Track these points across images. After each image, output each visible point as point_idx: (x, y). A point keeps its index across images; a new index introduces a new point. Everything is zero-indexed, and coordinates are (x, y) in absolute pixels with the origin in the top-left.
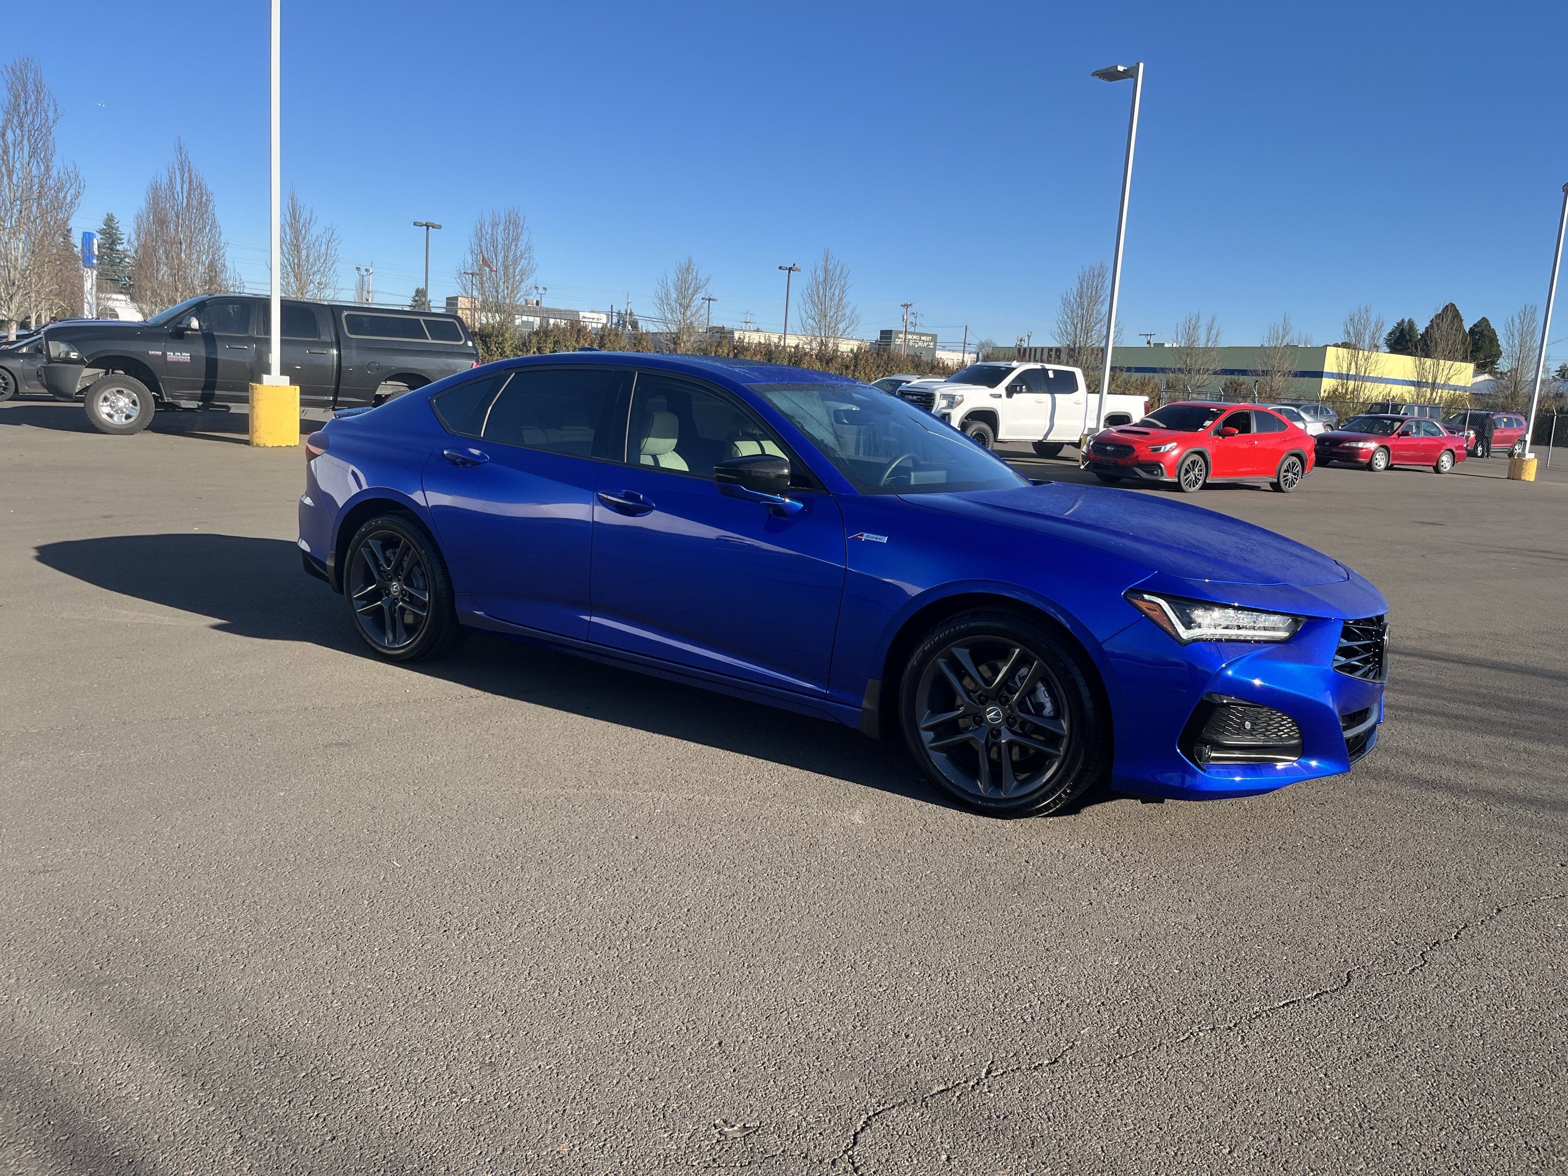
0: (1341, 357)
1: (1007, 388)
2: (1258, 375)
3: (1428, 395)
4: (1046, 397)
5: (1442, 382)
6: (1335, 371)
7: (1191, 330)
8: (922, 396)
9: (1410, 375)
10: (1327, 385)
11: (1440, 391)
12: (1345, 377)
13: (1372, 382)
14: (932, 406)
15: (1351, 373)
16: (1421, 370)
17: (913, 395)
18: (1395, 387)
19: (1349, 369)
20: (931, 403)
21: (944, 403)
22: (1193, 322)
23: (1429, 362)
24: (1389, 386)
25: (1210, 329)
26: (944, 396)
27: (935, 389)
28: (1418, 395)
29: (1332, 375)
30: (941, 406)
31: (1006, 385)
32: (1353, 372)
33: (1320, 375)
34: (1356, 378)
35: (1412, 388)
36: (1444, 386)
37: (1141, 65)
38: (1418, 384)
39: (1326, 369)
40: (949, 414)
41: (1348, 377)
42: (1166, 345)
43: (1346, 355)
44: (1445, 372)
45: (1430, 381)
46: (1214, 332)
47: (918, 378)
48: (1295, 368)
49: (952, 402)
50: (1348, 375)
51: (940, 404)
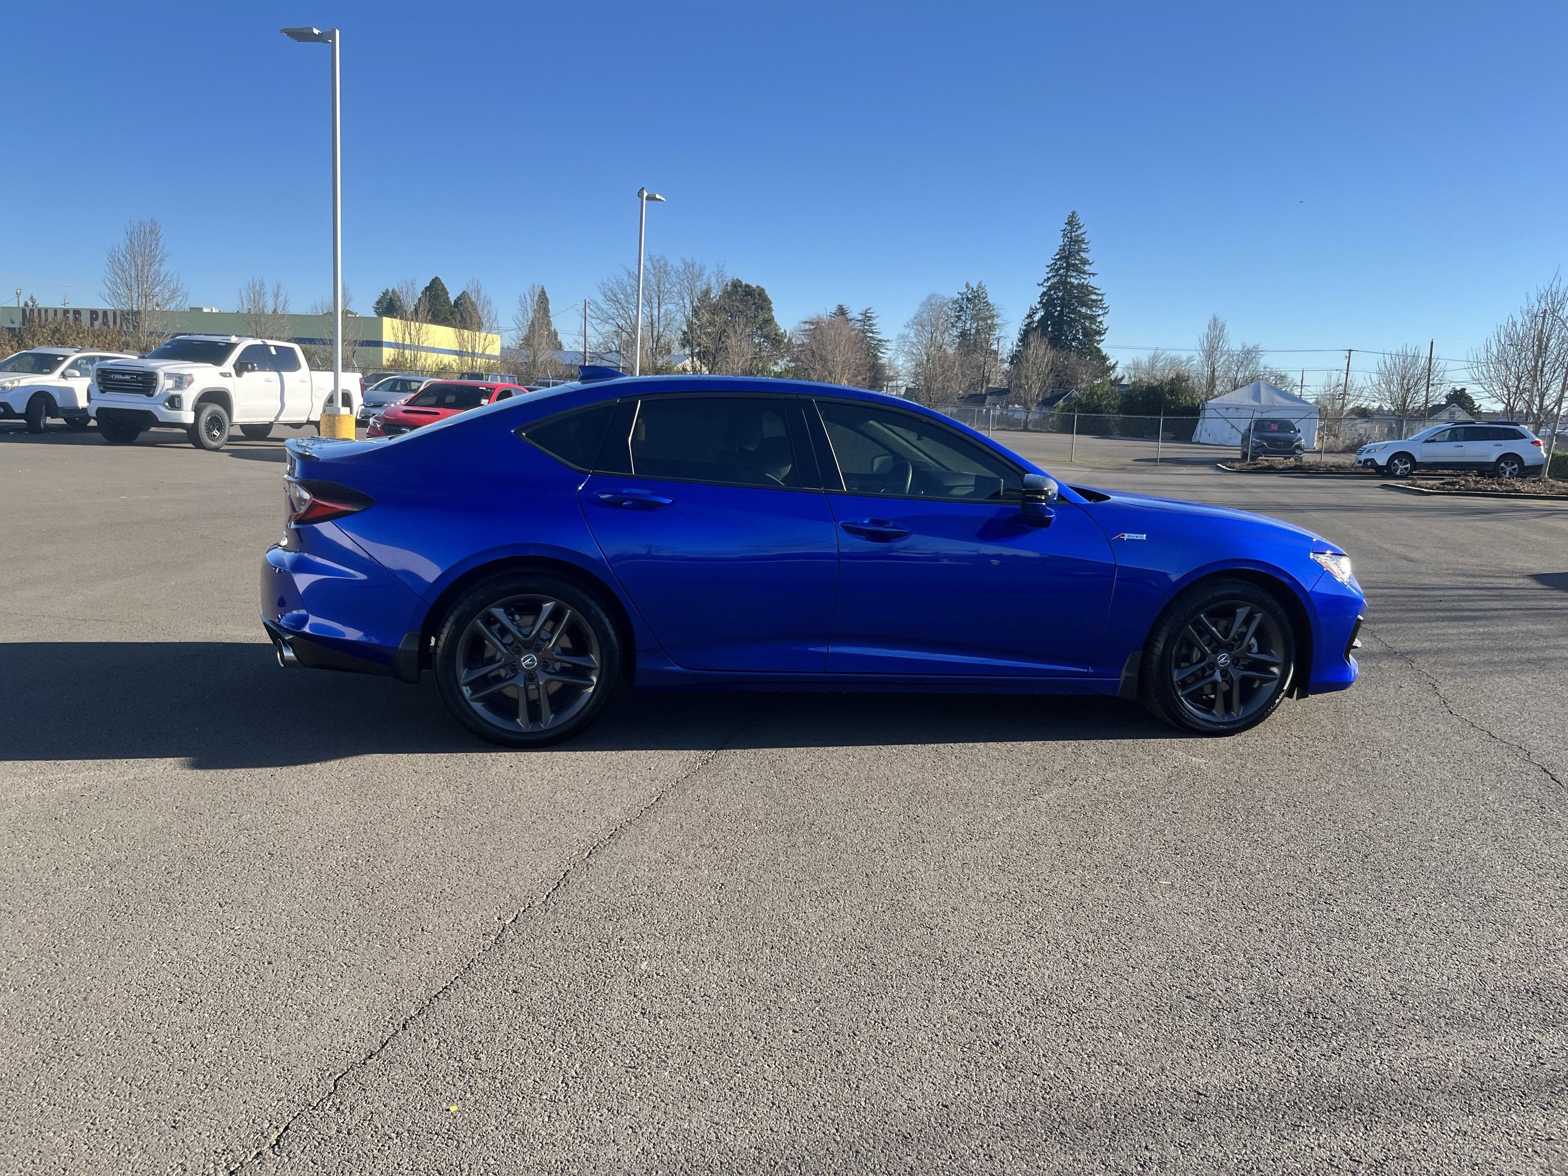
0: (396, 327)
1: (234, 366)
2: (325, 344)
3: (470, 362)
4: (274, 375)
5: (480, 352)
6: (392, 340)
7: (257, 295)
8: (138, 375)
9: (453, 346)
10: (388, 354)
11: (479, 360)
12: (401, 346)
13: (426, 351)
14: (155, 387)
15: (406, 343)
16: (461, 341)
17: (124, 374)
18: (446, 356)
19: (404, 340)
20: (152, 383)
21: (170, 384)
22: (257, 288)
23: (466, 333)
24: (440, 355)
25: (276, 296)
26: (169, 376)
27: (157, 368)
28: (461, 363)
29: (390, 345)
30: (166, 387)
31: (233, 363)
32: (407, 342)
33: (379, 344)
34: (410, 347)
35: (456, 357)
36: (483, 355)
37: (337, 32)
38: (460, 353)
39: (385, 339)
40: (179, 396)
41: (404, 346)
42: (205, 310)
43: (400, 326)
44: (481, 344)
45: (470, 351)
46: (281, 299)
47: (77, 352)
48: (361, 337)
49: (181, 381)
50: (403, 344)
51: (165, 385)
